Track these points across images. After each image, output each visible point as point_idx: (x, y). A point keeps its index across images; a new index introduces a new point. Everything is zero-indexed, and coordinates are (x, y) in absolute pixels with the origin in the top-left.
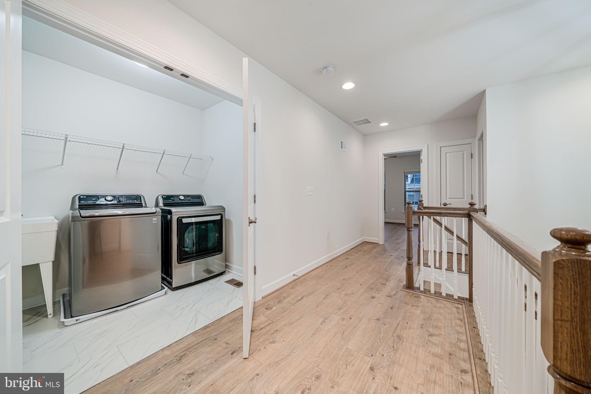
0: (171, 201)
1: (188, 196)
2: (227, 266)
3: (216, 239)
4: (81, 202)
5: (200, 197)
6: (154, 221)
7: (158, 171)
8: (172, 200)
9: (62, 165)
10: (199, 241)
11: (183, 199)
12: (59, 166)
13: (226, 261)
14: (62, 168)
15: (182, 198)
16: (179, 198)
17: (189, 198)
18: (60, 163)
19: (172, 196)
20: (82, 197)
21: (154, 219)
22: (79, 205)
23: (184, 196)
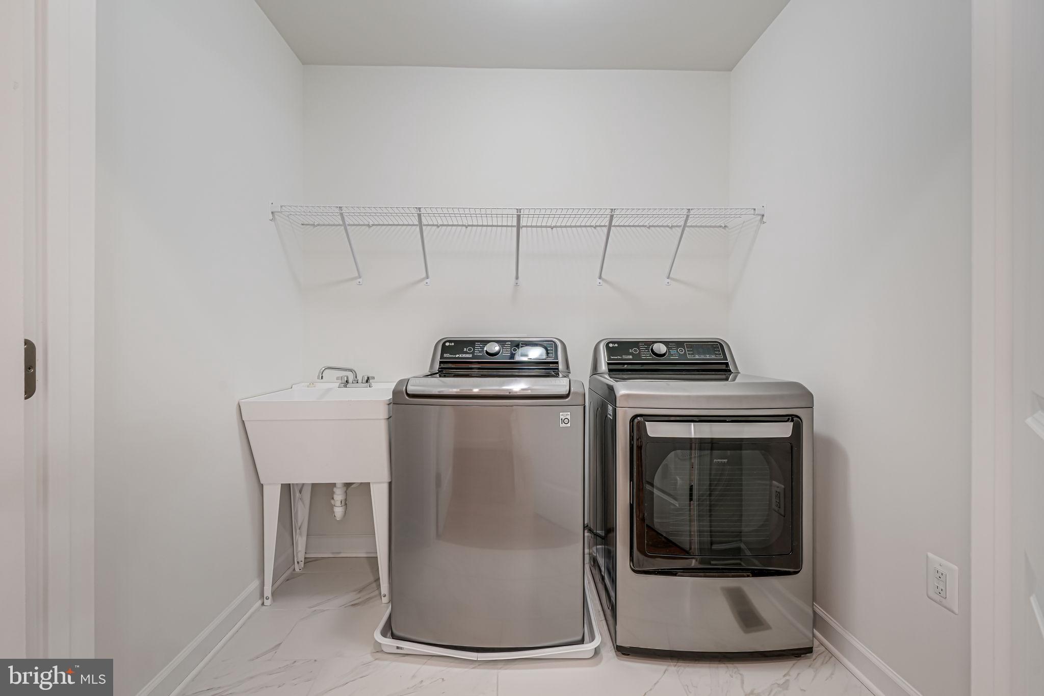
0: (631, 357)
1: (679, 344)
2: (817, 622)
3: (774, 500)
4: (445, 355)
5: (717, 346)
6: (563, 421)
7: (603, 276)
8: (632, 354)
9: (427, 277)
10: (710, 495)
11: (664, 355)
12: (422, 280)
13: (814, 599)
14: (427, 283)
15: (661, 348)
16: (652, 350)
17: (681, 351)
18: (424, 275)
19: (635, 344)
20: (447, 344)
21: (562, 416)
22: (441, 362)
23: (666, 343)
